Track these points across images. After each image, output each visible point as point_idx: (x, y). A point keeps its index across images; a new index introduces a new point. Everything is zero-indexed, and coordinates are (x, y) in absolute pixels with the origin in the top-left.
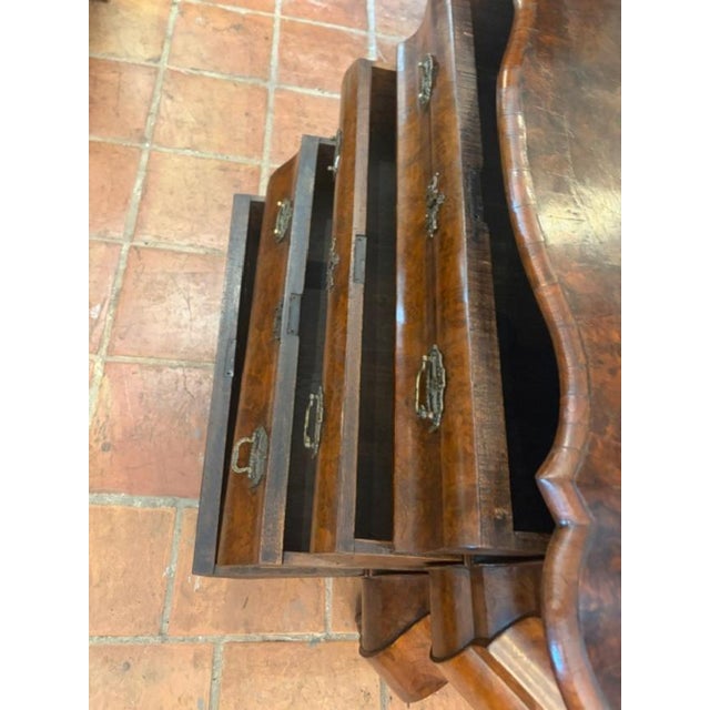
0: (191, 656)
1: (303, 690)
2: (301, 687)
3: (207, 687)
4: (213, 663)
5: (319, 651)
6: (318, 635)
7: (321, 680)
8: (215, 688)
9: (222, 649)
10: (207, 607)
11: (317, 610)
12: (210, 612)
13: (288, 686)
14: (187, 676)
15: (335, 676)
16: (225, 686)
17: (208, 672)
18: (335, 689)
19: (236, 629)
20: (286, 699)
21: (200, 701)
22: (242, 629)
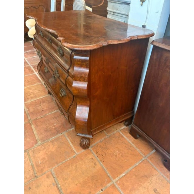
0: (46, 177)
1: (77, 167)
2: (76, 166)
3: (53, 180)
4: (52, 175)
5: (77, 158)
6: (74, 155)
7: (80, 162)
8: (55, 179)
9: (53, 171)
10: (45, 165)
11: (72, 151)
12: (46, 166)
13: (73, 168)
14: (47, 181)
15: (83, 160)
16: (58, 177)
17: (52, 177)
18: (84, 162)
19: (54, 165)
20: (74, 170)
21: (53, 184)
22: (56, 164)
